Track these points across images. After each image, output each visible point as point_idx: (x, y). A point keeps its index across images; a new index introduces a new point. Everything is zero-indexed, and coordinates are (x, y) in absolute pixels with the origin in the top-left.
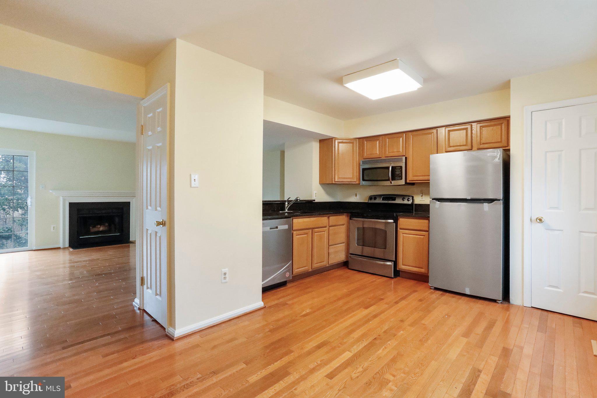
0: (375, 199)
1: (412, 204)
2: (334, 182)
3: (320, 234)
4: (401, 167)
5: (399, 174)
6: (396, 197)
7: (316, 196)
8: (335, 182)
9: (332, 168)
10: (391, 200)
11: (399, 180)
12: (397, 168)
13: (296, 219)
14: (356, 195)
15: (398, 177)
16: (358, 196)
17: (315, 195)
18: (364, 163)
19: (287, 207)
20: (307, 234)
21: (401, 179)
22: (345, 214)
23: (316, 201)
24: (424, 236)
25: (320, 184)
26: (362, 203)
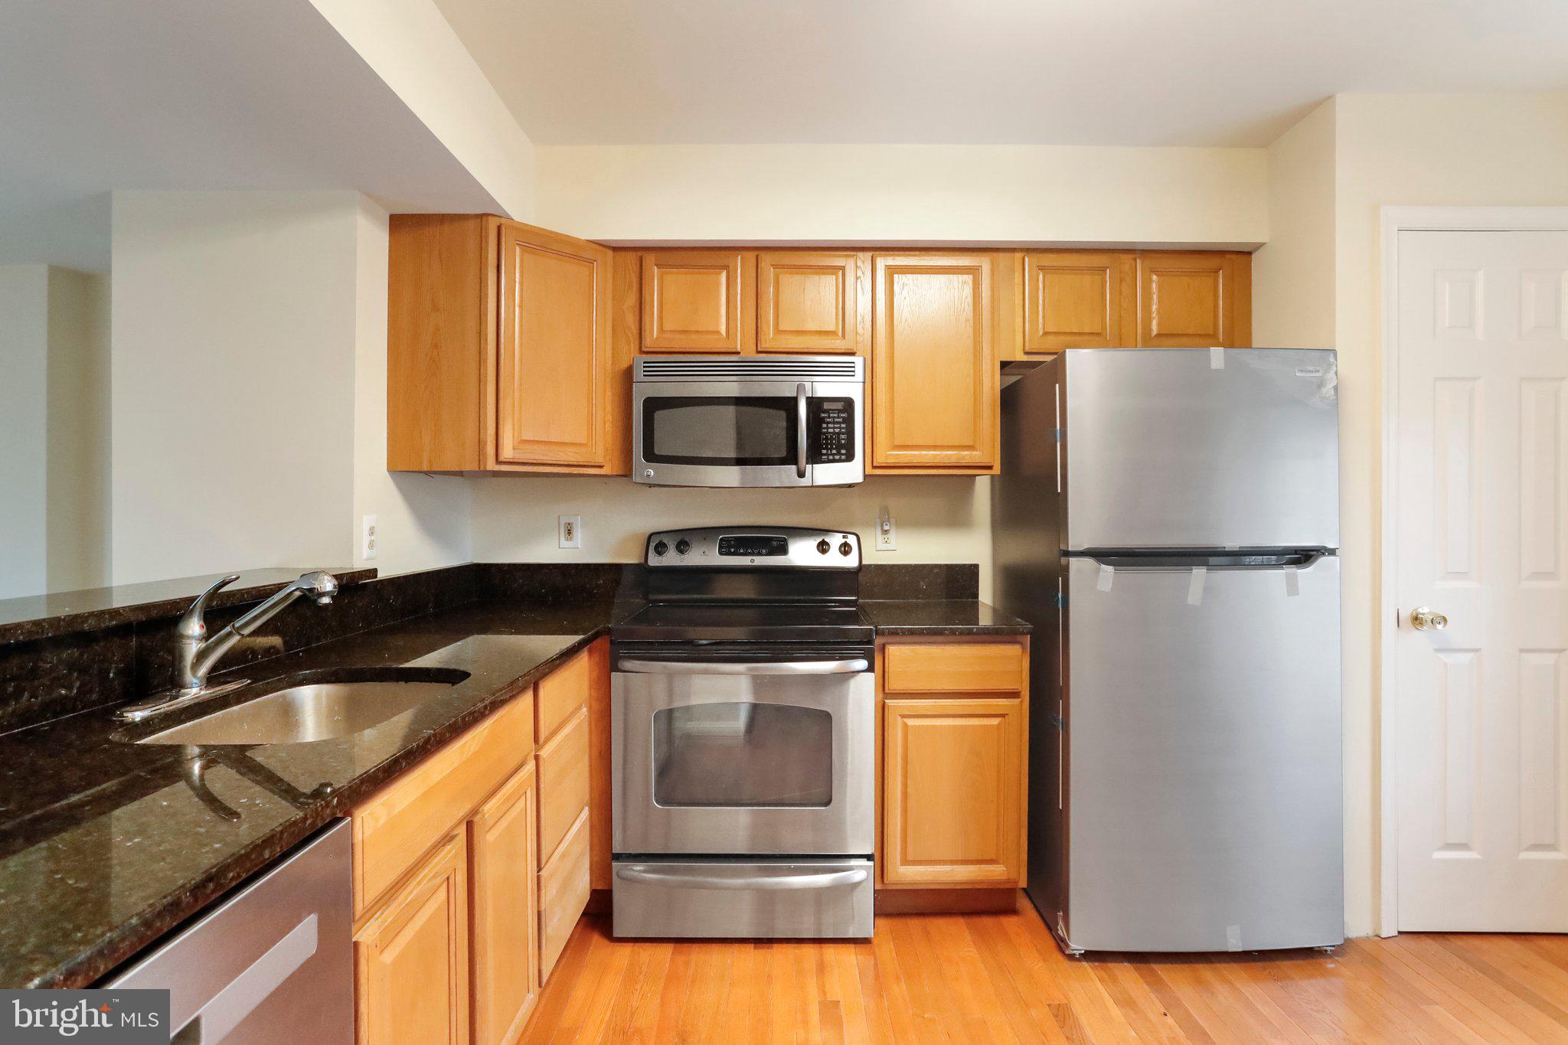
0: (682, 547)
1: (861, 567)
2: (491, 465)
4: (848, 403)
5: (839, 434)
6: (785, 540)
7: (371, 545)
8: (498, 463)
9: (481, 381)
10: (767, 555)
11: (843, 461)
12: (826, 406)
14: (569, 532)
15: (831, 449)
16: (578, 534)
17: (366, 539)
18: (652, 371)
19: (201, 656)
21: (850, 457)
23: (381, 575)
24: (1003, 716)
25: (393, 470)
26: (607, 567)
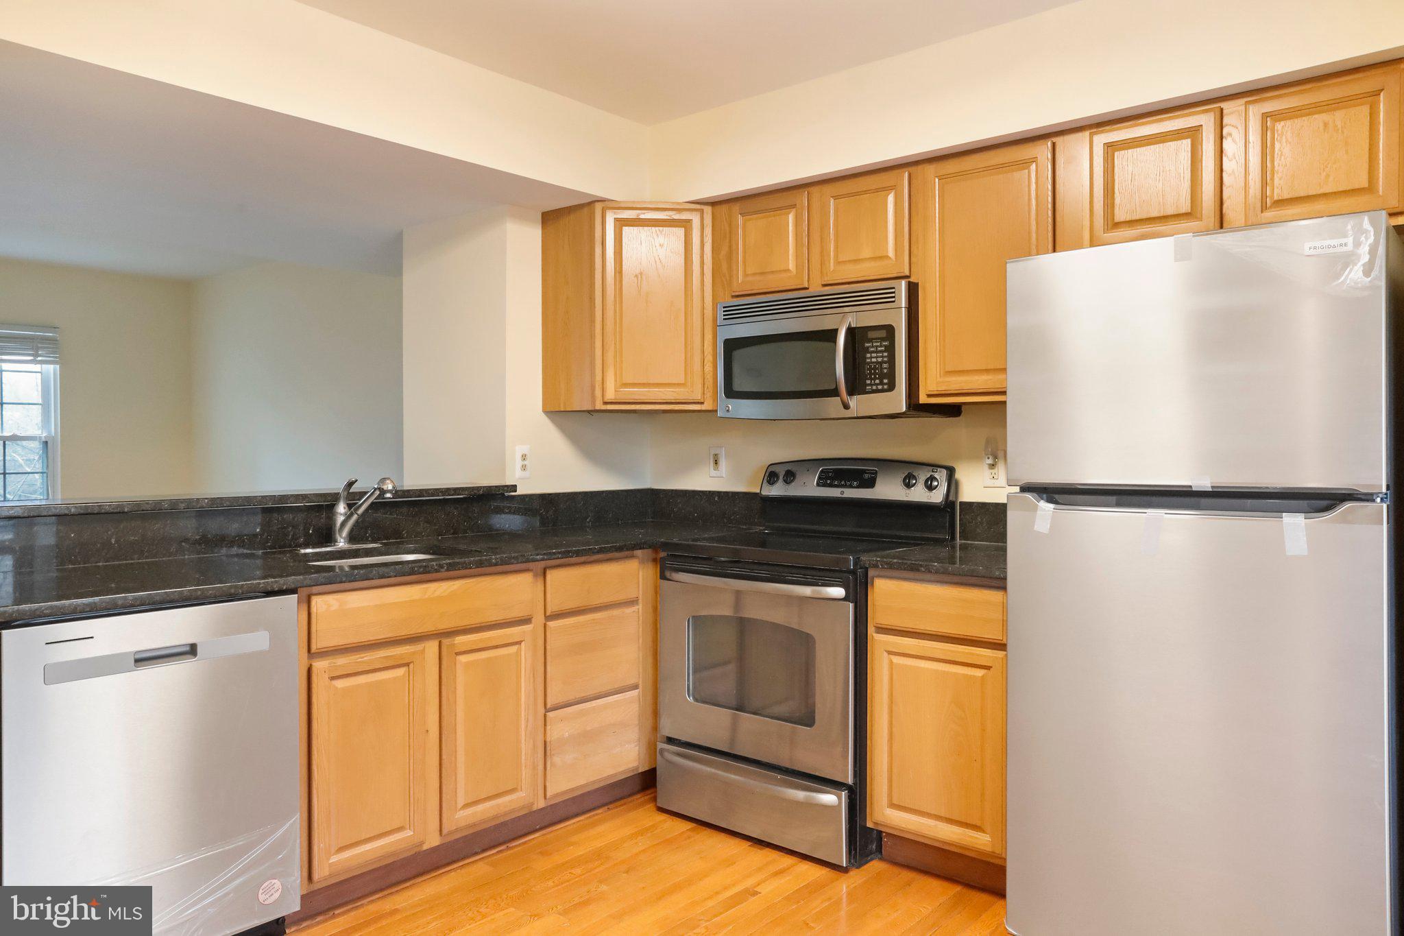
0: (790, 477)
1: (949, 505)
2: (599, 406)
3: (489, 659)
4: (890, 330)
5: (881, 363)
6: (876, 473)
7: (524, 468)
8: (605, 403)
9: (592, 336)
10: (858, 487)
11: (883, 391)
12: (871, 335)
13: (331, 599)
14: (716, 462)
15: (875, 379)
16: (723, 463)
17: (519, 463)
18: (732, 313)
19: (343, 524)
20: (407, 665)
21: (892, 387)
22: (639, 553)
23: (520, 492)
24: (988, 668)
25: (548, 411)
26: (741, 495)
